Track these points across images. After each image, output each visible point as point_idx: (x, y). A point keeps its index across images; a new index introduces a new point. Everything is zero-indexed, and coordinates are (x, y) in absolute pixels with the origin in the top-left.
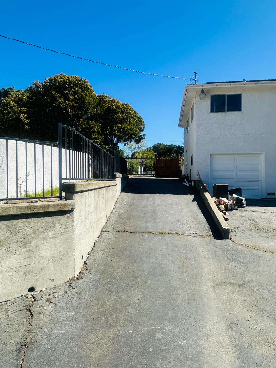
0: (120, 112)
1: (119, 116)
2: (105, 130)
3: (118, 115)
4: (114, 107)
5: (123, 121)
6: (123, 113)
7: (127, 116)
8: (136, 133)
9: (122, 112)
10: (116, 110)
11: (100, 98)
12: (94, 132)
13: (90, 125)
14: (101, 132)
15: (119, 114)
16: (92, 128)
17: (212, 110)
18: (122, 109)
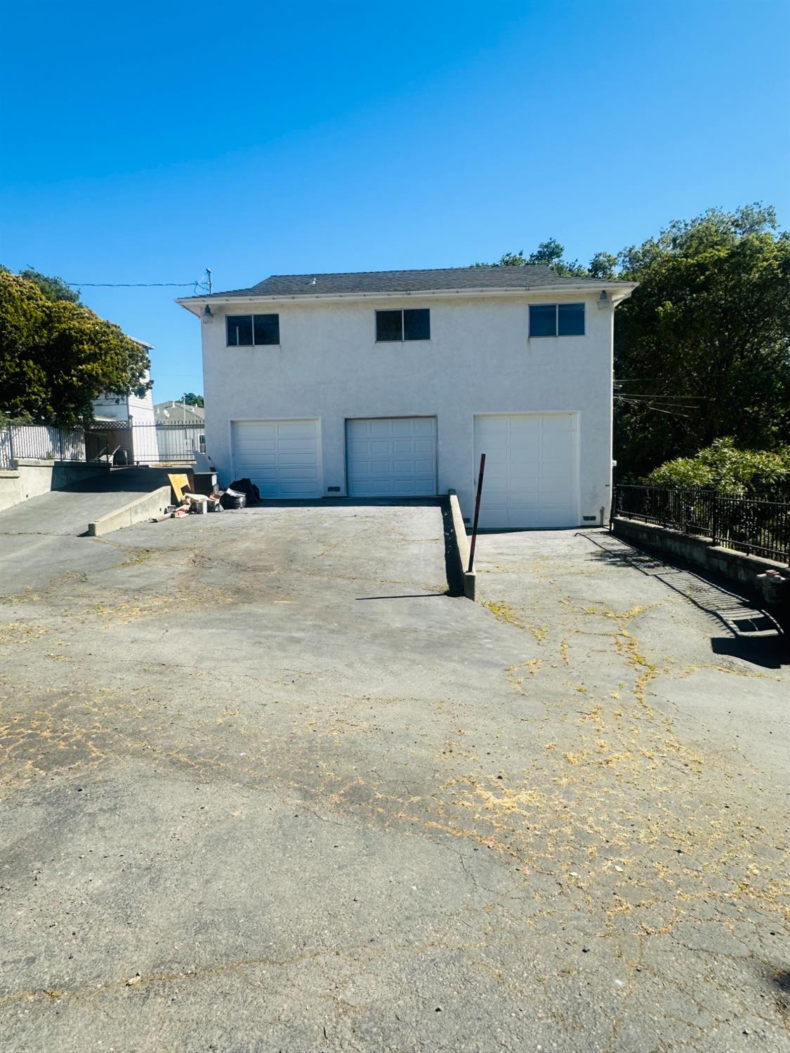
0: (86, 339)
1: (83, 348)
2: (54, 376)
3: (81, 347)
4: (72, 332)
5: (92, 358)
6: (93, 344)
7: (100, 349)
8: (118, 382)
9: (91, 341)
10: (77, 337)
11: (50, 311)
12: (30, 382)
13: (22, 368)
14: (47, 381)
15: (83, 344)
16: (25, 374)
17: (231, 342)
18: (90, 335)
